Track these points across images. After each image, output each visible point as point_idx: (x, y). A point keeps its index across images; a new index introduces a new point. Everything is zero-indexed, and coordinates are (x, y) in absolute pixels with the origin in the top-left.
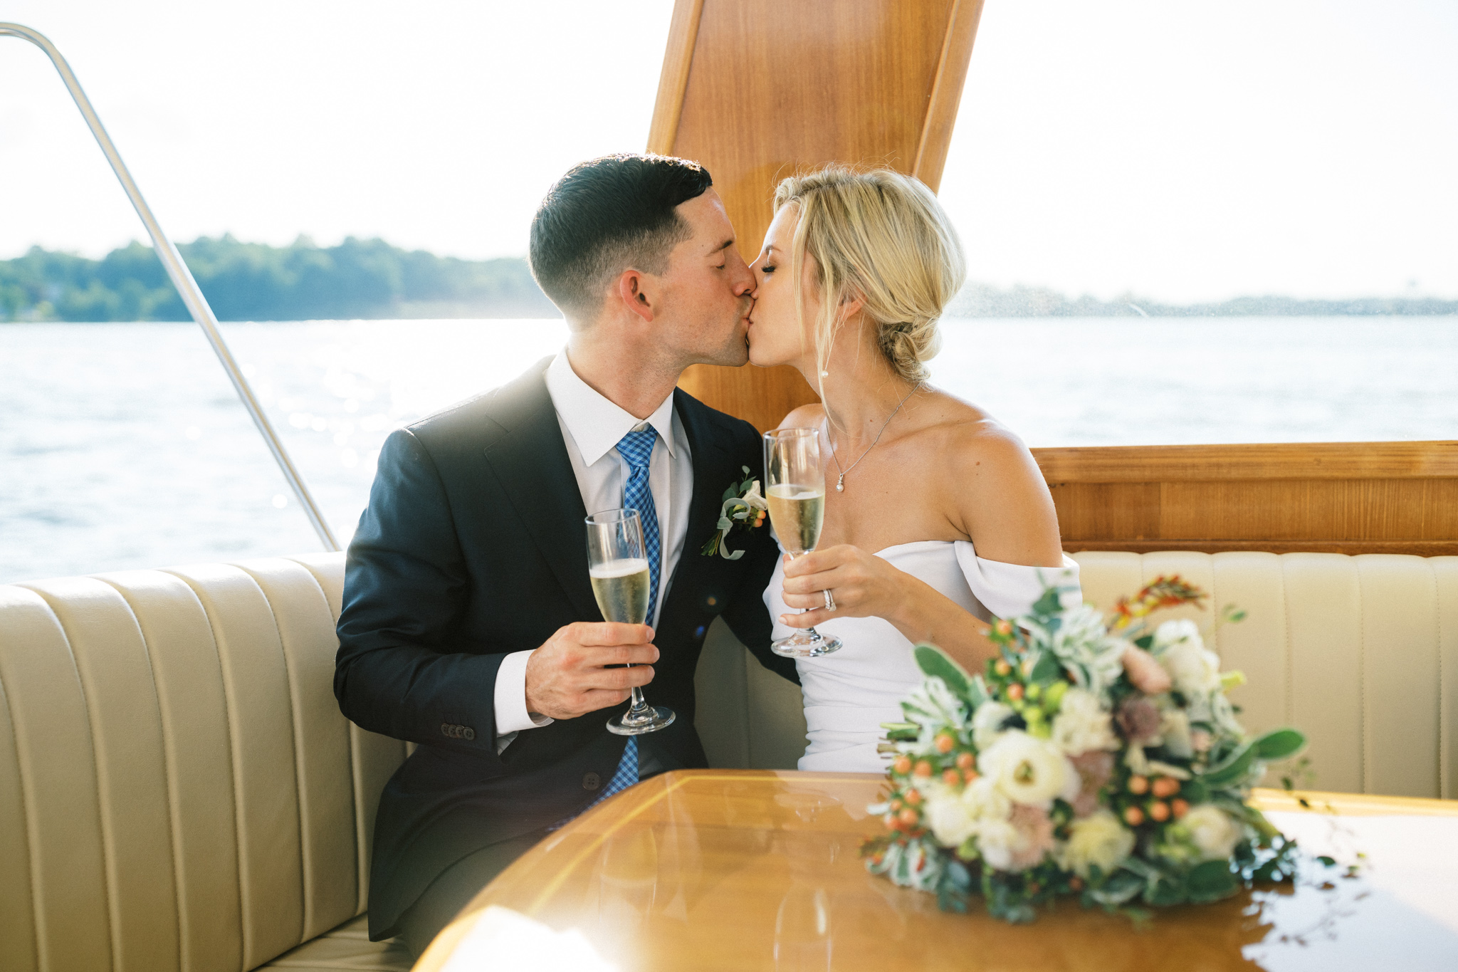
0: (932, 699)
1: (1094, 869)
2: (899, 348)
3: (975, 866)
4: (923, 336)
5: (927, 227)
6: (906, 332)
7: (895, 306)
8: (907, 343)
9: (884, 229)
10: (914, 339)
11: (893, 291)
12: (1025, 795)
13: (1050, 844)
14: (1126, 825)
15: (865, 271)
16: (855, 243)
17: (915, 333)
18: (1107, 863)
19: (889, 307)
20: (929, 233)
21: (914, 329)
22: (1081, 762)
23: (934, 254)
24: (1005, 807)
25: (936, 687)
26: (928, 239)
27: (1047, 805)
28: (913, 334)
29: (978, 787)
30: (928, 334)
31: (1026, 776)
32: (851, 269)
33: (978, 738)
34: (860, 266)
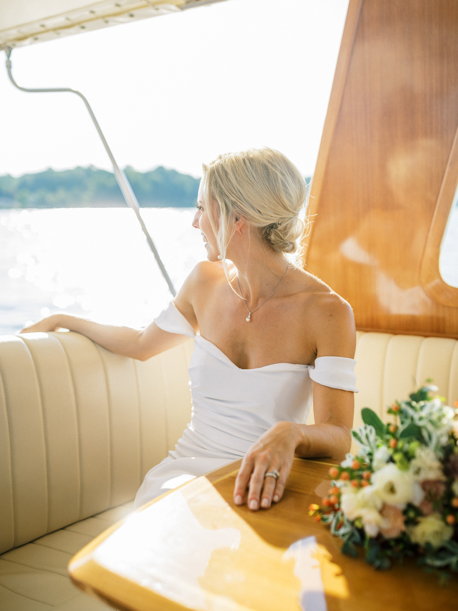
0: (367, 437)
1: (428, 544)
2: (273, 237)
3: (361, 532)
4: (285, 228)
5: (270, 170)
6: (275, 228)
7: (262, 216)
8: (277, 235)
9: (247, 178)
10: (280, 231)
11: (259, 209)
12: (391, 500)
13: (403, 528)
14: (447, 524)
15: (240, 203)
16: (233, 189)
17: (280, 227)
18: (436, 543)
19: (259, 218)
20: (271, 173)
21: (279, 226)
22: (425, 485)
23: (276, 185)
24: (379, 505)
25: (371, 431)
26: (271, 177)
27: (402, 506)
28: (278, 229)
29: (367, 491)
30: (289, 226)
31: (392, 490)
32: (233, 203)
33: (375, 464)
34: (238, 201)
